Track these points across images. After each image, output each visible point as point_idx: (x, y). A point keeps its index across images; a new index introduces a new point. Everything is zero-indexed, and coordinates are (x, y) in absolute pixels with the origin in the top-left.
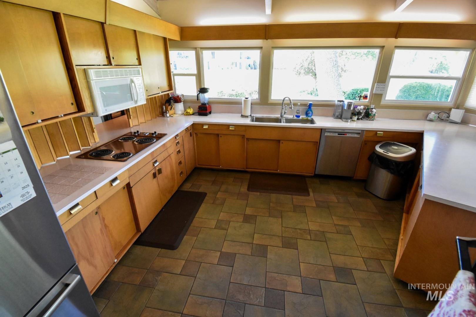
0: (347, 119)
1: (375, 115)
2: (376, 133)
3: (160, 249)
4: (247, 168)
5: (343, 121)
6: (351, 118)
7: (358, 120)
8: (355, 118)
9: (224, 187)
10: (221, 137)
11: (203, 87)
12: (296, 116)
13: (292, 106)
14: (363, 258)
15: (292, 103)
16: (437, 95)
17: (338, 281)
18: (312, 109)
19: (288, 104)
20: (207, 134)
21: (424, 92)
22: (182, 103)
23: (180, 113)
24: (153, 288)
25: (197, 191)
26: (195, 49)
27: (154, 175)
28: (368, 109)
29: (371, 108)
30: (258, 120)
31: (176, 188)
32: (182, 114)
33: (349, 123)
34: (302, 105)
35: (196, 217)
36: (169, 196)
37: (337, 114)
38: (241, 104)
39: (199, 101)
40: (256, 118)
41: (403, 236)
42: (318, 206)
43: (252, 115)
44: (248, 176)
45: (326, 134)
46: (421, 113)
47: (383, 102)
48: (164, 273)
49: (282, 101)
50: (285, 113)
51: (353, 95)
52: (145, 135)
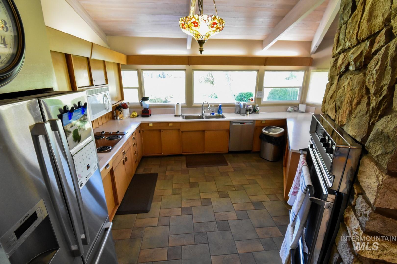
0: (244, 114)
1: (259, 110)
2: (262, 122)
3: (137, 214)
4: (182, 153)
5: (241, 115)
6: (246, 113)
7: (250, 115)
8: (248, 113)
9: (169, 168)
10: (162, 131)
11: (144, 97)
12: (212, 114)
13: (210, 107)
14: (266, 195)
15: (209, 105)
16: (291, 95)
17: (256, 209)
18: (221, 109)
19: (207, 106)
20: (151, 130)
21: (283, 93)
22: (128, 108)
23: (127, 116)
24: (141, 238)
25: (150, 173)
26: (137, 70)
27: (124, 162)
28: (255, 107)
29: (256, 106)
30: (186, 118)
31: (134, 173)
32: (129, 117)
33: (245, 116)
34: (215, 106)
35: (155, 189)
36: (131, 178)
37: (237, 111)
38: (174, 107)
39: (142, 106)
40: (185, 117)
41: (285, 179)
42: (235, 170)
43: (183, 115)
44: (184, 158)
45: (233, 124)
46: (283, 108)
47: (262, 103)
48: (146, 228)
49: (202, 104)
50: (205, 112)
51: (240, 97)
52: (110, 133)
